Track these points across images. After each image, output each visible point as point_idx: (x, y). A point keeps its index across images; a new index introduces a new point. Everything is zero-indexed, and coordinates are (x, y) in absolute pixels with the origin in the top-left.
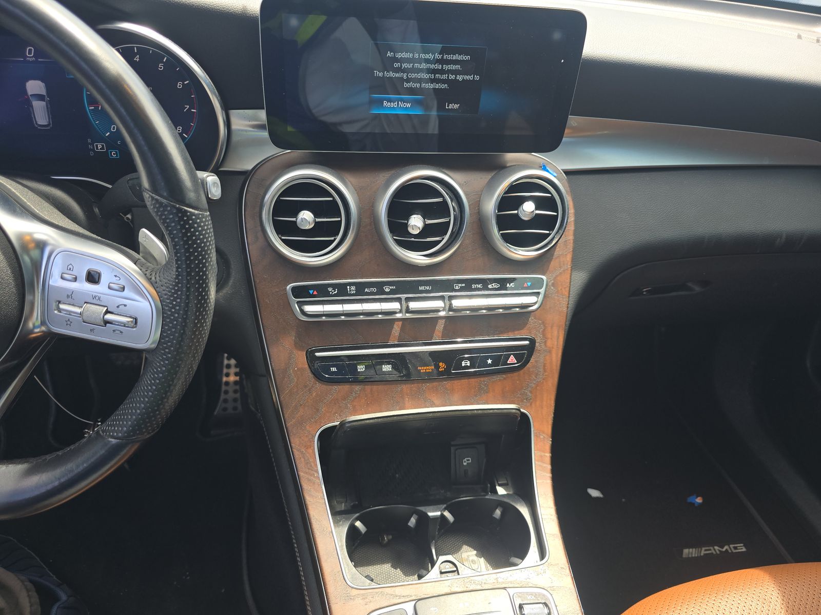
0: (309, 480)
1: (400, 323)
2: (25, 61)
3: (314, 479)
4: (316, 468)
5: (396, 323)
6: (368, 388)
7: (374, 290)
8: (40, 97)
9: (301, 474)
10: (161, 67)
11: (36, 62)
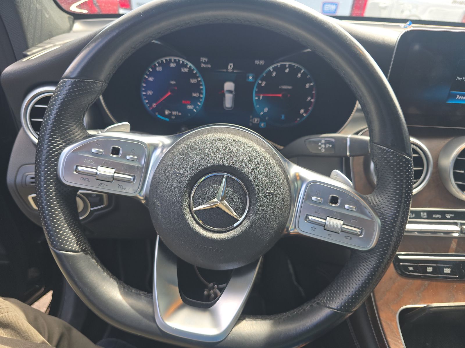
0: (395, 345)
1: (456, 240)
2: (227, 72)
3: (398, 344)
4: (399, 336)
5: (454, 240)
6: (434, 283)
7: (440, 216)
8: (230, 92)
9: (389, 339)
10: (299, 75)
11: (233, 72)
